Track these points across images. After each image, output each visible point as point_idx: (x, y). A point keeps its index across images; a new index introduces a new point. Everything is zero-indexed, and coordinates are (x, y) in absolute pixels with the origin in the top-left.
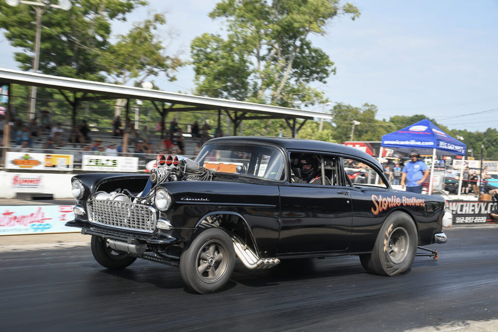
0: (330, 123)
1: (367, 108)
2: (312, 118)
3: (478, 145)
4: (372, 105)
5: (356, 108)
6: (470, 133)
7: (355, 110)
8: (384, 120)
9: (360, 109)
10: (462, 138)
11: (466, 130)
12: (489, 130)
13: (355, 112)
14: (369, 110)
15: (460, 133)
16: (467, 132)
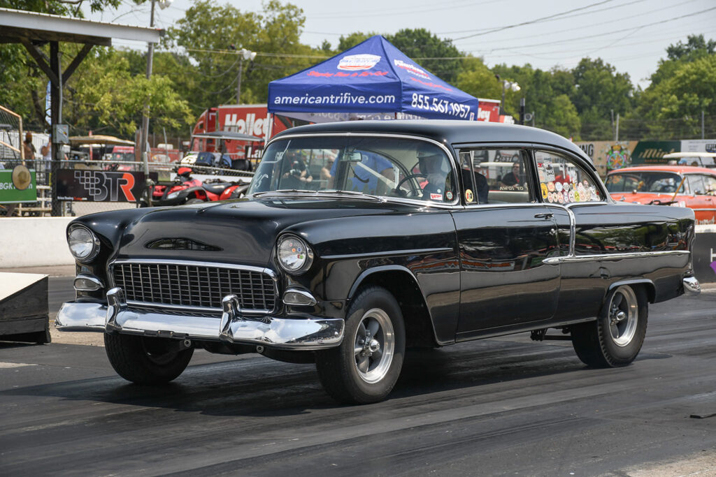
0: (183, 58)
1: (277, 14)
2: (106, 41)
3: (561, 101)
4: (290, 7)
5: (248, 16)
6: (538, 72)
7: (246, 20)
8: (326, 47)
9: (260, 18)
10: (516, 87)
11: (529, 65)
12: (585, 64)
13: (246, 25)
14: (283, 18)
15: (515, 73)
16: (531, 70)
